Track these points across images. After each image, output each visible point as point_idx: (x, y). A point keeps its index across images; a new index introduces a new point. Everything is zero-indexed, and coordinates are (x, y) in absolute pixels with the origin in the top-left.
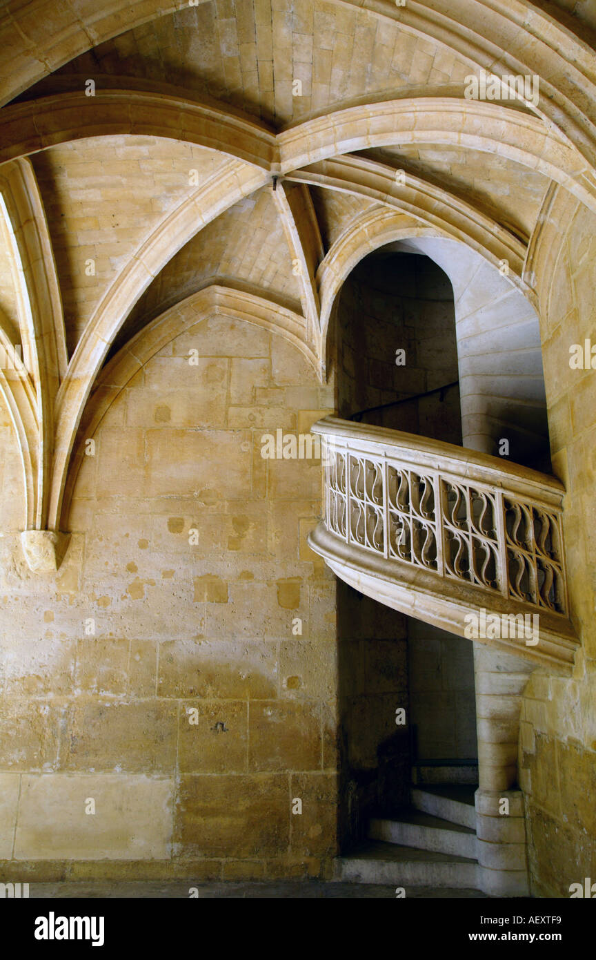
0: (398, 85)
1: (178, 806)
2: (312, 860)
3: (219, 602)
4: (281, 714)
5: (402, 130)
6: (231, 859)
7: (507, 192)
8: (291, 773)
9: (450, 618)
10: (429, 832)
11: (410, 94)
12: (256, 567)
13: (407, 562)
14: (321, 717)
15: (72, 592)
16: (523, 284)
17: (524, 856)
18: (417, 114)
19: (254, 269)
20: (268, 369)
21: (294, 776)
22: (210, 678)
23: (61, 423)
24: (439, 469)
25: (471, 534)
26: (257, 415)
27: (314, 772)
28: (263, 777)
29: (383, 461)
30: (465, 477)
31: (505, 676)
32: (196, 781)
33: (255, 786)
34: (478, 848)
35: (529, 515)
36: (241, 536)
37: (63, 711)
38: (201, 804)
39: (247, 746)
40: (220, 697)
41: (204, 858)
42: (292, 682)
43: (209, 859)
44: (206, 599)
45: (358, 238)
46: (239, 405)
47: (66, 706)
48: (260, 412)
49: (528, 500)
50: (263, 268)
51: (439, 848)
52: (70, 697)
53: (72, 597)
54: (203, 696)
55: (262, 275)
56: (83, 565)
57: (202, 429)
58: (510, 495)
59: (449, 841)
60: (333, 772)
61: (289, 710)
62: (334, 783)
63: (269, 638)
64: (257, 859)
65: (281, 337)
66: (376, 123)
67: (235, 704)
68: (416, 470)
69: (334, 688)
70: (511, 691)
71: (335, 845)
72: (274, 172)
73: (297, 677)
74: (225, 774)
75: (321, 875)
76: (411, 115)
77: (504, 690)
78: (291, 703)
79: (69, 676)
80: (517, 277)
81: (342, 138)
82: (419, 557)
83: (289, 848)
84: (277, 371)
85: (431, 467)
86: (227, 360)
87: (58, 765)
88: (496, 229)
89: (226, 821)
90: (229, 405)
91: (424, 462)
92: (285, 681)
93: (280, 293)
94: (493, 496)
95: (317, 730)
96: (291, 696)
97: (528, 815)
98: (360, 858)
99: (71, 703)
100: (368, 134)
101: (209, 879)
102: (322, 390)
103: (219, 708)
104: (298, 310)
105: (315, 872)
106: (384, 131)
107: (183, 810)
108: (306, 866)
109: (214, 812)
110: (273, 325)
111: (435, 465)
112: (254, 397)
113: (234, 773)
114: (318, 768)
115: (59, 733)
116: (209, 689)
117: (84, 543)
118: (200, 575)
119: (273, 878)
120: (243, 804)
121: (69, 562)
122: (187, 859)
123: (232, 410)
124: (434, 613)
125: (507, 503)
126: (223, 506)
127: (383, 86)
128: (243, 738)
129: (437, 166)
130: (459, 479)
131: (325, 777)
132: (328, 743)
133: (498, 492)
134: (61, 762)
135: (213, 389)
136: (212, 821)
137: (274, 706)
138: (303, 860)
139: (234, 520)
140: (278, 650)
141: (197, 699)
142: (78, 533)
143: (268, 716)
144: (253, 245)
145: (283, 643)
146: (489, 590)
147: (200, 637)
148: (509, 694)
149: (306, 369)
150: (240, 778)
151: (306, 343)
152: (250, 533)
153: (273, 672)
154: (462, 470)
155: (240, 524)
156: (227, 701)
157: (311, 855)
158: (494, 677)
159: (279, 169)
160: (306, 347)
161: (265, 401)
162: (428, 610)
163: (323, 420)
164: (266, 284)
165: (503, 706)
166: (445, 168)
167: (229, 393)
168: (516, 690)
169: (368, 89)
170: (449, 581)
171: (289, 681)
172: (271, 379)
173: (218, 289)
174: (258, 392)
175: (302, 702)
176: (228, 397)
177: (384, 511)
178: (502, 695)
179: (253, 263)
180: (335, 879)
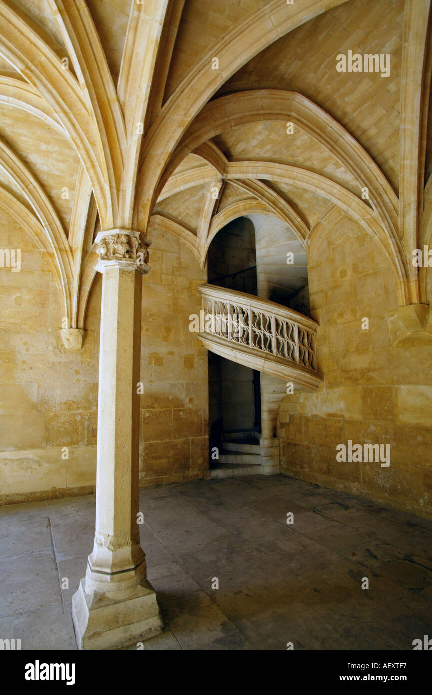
0: (290, 160)
1: (144, 457)
2: (200, 473)
3: (159, 365)
4: (187, 414)
5: (290, 178)
6: (167, 476)
7: (306, 207)
8: (191, 438)
9: (279, 372)
10: (239, 457)
11: (295, 165)
12: (176, 350)
13: (261, 350)
14: (202, 414)
15: (89, 360)
16: (306, 244)
17: (279, 460)
18: (298, 174)
19: (178, 211)
20: (179, 259)
21: (192, 440)
22: (156, 400)
23: (85, 275)
24: (275, 314)
25: (287, 340)
26: (174, 280)
27: (200, 438)
28: (179, 441)
29: (249, 308)
30: (285, 317)
31: (277, 395)
32: (151, 445)
33: (176, 446)
34: (262, 460)
35: (306, 334)
36: (169, 336)
37: (87, 418)
38: (154, 455)
39: (173, 429)
40: (161, 408)
41: (156, 477)
42: (191, 400)
43: (158, 477)
44: (153, 364)
45: (237, 209)
46: (167, 274)
47: (89, 415)
48: (176, 278)
49: (306, 328)
50: (182, 211)
51: (243, 462)
52: (91, 411)
53: (89, 363)
54: (154, 408)
55: (180, 214)
56: (94, 348)
57: (150, 283)
58: (301, 326)
59: (247, 459)
60: (207, 437)
61: (190, 412)
62: (208, 441)
63: (181, 382)
64: (178, 475)
65: (185, 244)
66: (278, 171)
67: (168, 411)
68: (265, 313)
69: (207, 402)
70: (277, 400)
71: (208, 466)
72: (224, 178)
73: (192, 398)
74: (164, 441)
75: (203, 478)
76: (295, 174)
77: (275, 400)
78: (191, 409)
79: (90, 401)
80: (304, 240)
81: (261, 173)
82: (266, 348)
83: (191, 469)
84: (183, 260)
85: (271, 312)
86: (161, 252)
87: (87, 443)
88: (300, 220)
89: (165, 461)
90: (162, 274)
91: (269, 310)
92: (188, 400)
93: (186, 224)
94: (295, 326)
95: (201, 420)
96: (190, 406)
97: (281, 446)
98: (217, 469)
99: (91, 414)
100: (274, 175)
101: (158, 485)
102: (202, 271)
103: (160, 413)
104: (195, 233)
105: (201, 477)
106: (281, 176)
107: (146, 458)
108: (198, 475)
109: (159, 458)
110: (182, 238)
111: (273, 312)
112: (173, 271)
113: (168, 441)
114: (202, 436)
115: (86, 428)
116: (156, 405)
117: (94, 336)
118: (151, 353)
119: (184, 481)
120: (172, 453)
121: (87, 346)
122: (148, 479)
123: (164, 276)
124: (273, 370)
125: (299, 329)
126: (161, 321)
127: (284, 157)
128: (171, 425)
129: (282, 190)
130: (283, 318)
131: (204, 439)
132: (205, 425)
133: (297, 324)
134: (88, 442)
135: (155, 265)
136: (159, 462)
137: (184, 411)
138: (196, 473)
139: (166, 328)
140: (185, 387)
141: (151, 410)
142: (90, 331)
143: (181, 416)
144: (183, 200)
145: (187, 383)
146: (293, 361)
147: (151, 381)
148: (276, 402)
149: (195, 260)
150: (170, 442)
151: (197, 249)
152: (172, 334)
153: (183, 396)
154: (284, 315)
155: (168, 330)
156: (164, 409)
157: (199, 471)
158: (271, 395)
159: (227, 177)
160: (196, 251)
161: (178, 274)
162: (270, 369)
163: (205, 285)
164: (180, 218)
165: (274, 406)
166: (286, 191)
167: (162, 268)
168: (280, 400)
169: (276, 156)
170: (279, 358)
171: (190, 400)
172: (181, 264)
173: (159, 217)
174: (175, 269)
175: (195, 409)
176: (162, 270)
177: (250, 329)
178: (274, 402)
179: (178, 208)
180: (209, 479)
